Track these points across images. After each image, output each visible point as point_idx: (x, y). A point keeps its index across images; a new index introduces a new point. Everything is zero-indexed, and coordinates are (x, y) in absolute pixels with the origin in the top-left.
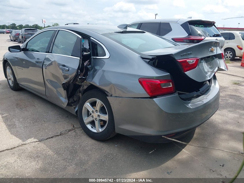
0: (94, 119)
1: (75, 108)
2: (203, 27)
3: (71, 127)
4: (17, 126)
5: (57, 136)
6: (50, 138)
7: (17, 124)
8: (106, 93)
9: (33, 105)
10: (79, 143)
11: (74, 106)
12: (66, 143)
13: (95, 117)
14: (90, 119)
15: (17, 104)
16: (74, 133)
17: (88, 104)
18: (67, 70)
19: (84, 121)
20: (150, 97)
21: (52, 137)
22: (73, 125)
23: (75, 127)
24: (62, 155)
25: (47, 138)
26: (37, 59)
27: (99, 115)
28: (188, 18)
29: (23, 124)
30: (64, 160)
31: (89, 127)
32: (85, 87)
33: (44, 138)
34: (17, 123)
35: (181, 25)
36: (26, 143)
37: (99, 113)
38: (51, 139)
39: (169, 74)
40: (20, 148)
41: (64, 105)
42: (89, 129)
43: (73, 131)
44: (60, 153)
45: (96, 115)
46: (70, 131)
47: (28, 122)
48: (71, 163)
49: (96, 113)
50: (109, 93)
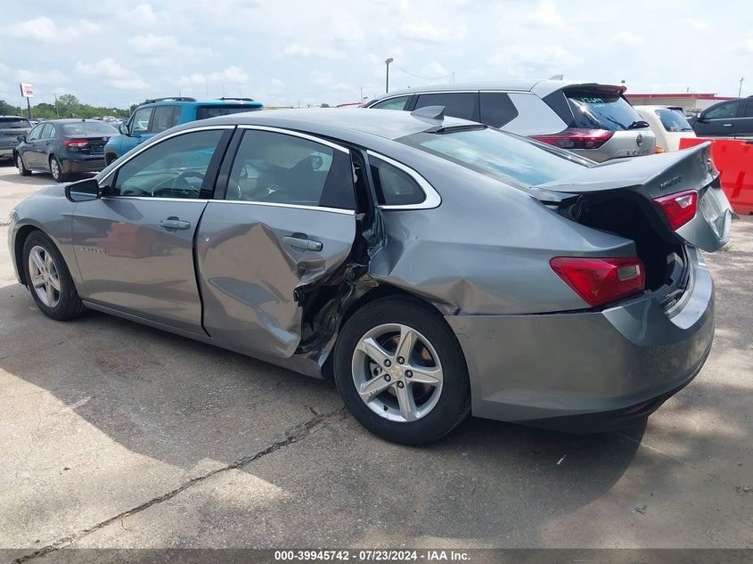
0: (390, 383)
1: (316, 358)
2: (601, 102)
3: (308, 417)
4: (145, 429)
5: (283, 444)
6: (263, 453)
7: (138, 422)
8: (435, 304)
9: (152, 362)
10: (357, 457)
11: (311, 353)
12: (321, 463)
13: (395, 379)
14: (379, 384)
15: (101, 363)
16: (326, 432)
17: (371, 341)
18: (318, 246)
19: (361, 393)
20: (590, 307)
21: (269, 451)
22: (310, 409)
23: (319, 414)
24: (330, 498)
25: (256, 454)
26: (170, 218)
27: (407, 371)
28: (551, 79)
29: (157, 422)
30: (341, 510)
31: (377, 408)
32: (360, 293)
33: (248, 456)
34: (135, 418)
35: (543, 100)
36: (202, 476)
37: (409, 367)
38: (270, 454)
39: (632, 241)
40: (193, 490)
41: (286, 349)
42: (377, 415)
43: (321, 425)
44: (320, 494)
45: (399, 371)
46: (310, 425)
47: (166, 412)
48: (367, 515)
49: (398, 367)
50: (448, 304)
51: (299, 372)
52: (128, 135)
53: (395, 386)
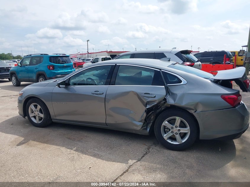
0: (173, 134)
3: (146, 147)
5: (145, 154)
8: (188, 110)
13: (175, 132)
14: (170, 134)
17: (167, 122)
18: (154, 96)
19: (164, 138)
20: (232, 107)
21: (143, 156)
22: (145, 144)
31: (169, 141)
32: (163, 109)
33: (140, 158)
35: (175, 54)
36: (131, 165)
37: (179, 129)
41: (138, 127)
43: (151, 148)
46: (148, 149)
49: (176, 129)
50: (193, 109)
51: (140, 134)
52: (21, 66)
53: (175, 134)
